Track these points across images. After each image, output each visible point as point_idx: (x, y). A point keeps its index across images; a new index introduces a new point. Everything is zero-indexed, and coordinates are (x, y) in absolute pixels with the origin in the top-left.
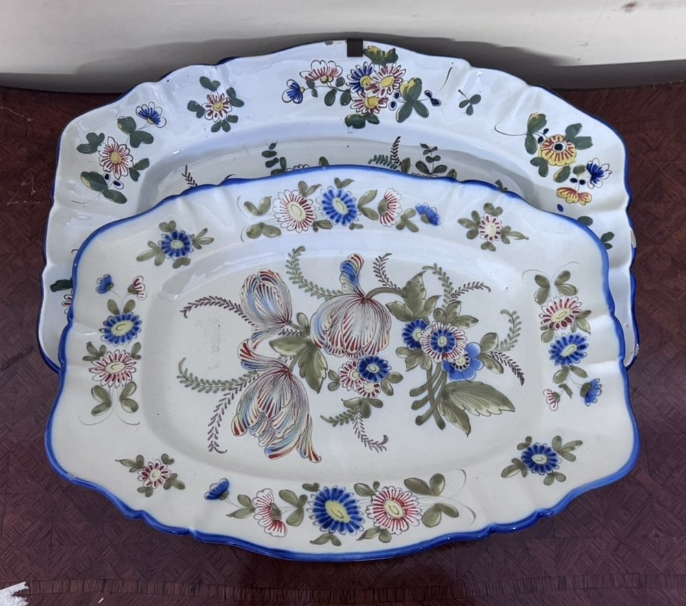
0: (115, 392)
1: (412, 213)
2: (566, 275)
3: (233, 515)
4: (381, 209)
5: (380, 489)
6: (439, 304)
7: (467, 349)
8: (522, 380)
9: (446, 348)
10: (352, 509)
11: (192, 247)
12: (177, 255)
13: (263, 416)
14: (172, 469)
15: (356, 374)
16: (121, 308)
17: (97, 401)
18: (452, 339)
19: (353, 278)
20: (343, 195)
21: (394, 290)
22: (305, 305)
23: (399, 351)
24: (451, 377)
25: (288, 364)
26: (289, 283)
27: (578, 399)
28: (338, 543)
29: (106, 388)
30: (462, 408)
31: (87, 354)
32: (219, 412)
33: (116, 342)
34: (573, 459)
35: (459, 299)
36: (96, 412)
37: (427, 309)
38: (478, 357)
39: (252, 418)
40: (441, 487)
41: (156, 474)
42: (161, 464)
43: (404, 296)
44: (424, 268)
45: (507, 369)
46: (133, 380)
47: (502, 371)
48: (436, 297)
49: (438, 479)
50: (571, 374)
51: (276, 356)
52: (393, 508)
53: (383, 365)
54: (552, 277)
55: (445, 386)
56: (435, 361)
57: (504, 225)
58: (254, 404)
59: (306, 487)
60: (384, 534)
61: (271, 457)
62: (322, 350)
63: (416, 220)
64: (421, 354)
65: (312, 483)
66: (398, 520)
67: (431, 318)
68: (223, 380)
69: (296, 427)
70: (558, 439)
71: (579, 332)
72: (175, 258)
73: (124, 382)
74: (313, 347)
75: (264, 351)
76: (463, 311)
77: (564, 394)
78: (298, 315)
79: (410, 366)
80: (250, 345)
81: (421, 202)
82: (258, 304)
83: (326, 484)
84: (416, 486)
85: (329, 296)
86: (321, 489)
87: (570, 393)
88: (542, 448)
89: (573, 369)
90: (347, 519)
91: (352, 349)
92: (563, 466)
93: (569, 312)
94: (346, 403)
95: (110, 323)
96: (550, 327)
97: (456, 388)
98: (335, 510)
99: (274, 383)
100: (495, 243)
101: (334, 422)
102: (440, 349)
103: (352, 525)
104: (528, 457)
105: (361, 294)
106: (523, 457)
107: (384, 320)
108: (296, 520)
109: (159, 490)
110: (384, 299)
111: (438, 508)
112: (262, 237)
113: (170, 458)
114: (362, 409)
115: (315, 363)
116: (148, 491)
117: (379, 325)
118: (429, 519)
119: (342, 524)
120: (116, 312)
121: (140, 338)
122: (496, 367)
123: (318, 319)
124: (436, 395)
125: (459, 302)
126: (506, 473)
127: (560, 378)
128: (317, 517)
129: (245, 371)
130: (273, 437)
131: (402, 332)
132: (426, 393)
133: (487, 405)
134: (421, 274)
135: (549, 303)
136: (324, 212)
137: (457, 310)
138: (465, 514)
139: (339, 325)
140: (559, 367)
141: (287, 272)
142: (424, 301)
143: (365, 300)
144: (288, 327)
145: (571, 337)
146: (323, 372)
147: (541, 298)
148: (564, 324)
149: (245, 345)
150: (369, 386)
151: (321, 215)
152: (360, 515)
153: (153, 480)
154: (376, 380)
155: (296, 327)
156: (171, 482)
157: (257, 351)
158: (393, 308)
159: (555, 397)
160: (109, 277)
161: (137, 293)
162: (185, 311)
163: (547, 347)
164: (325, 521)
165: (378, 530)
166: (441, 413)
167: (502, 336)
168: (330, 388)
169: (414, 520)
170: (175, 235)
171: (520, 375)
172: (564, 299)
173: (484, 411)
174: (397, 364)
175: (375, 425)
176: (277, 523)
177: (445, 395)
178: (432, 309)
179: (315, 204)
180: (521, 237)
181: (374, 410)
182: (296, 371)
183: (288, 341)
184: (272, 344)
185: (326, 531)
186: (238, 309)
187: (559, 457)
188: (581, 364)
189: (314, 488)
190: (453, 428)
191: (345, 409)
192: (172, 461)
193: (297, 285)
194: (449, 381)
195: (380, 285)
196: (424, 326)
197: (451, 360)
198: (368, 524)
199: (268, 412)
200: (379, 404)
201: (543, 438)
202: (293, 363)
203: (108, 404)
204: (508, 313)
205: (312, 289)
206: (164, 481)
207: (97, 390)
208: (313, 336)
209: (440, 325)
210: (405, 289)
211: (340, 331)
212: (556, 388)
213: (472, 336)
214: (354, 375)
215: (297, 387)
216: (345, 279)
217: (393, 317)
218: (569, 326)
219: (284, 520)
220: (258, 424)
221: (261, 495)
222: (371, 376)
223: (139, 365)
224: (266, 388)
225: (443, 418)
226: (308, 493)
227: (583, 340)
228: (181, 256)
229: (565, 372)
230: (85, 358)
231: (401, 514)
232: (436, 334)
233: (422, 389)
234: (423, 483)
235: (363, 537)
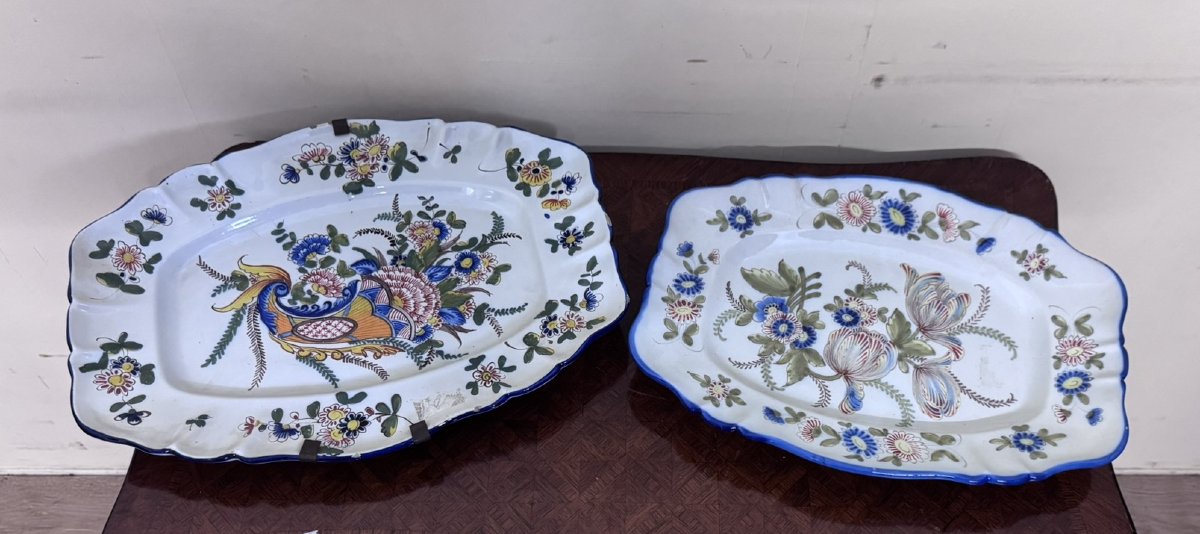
0: (1073, 333)
1: (788, 420)
2: (667, 337)
3: (975, 224)
4: (818, 432)
5: (862, 226)
6: (777, 357)
7: (765, 318)
8: (728, 284)
9: (782, 322)
10: (886, 217)
11: (1012, 439)
12: (1025, 434)
13: (945, 302)
14: (1022, 269)
15: (862, 316)
16: (1075, 398)
17: (1087, 324)
18: (775, 328)
19: (851, 394)
20: (856, 450)
21: (816, 376)
22: (901, 379)
23: (823, 327)
24: (783, 301)
25: (920, 335)
26: (913, 401)
27: (697, 250)
28: (902, 192)
29: (1081, 335)
30: (782, 278)
31: (1101, 359)
32: (981, 313)
33: (1076, 372)
34: (718, 212)
35: (758, 358)
36: (1088, 317)
37: (790, 356)
38: (757, 311)
39: (954, 304)
40: (818, 219)
41: (1034, 264)
42: (1030, 273)
43: (808, 369)
44: (783, 390)
45: (736, 297)
46: (1057, 340)
47: (741, 297)
48: (778, 363)
49: (818, 225)
50: (694, 268)
51: (930, 343)
52: (857, 212)
53: (839, 319)
54: (678, 340)
55: (791, 295)
56: (793, 315)
57: (706, 389)
58: (951, 312)
59: (917, 238)
60: (868, 193)
61: (939, 274)
62: (889, 339)
63: (785, 415)
64: (804, 322)
65: (912, 240)
66: (855, 201)
67: (788, 348)
68: (977, 335)
69: (918, 290)
70: (722, 230)
71: (676, 293)
72: (1028, 432)
73: (1066, 339)
74: (897, 343)
75: (941, 350)
76: (759, 348)
77: (705, 257)
78: (907, 372)
79: (816, 315)
80: (953, 355)
81: (778, 425)
82: (944, 389)
83: (902, 238)
84: (836, 223)
85: (877, 382)
86: (906, 235)
87: (700, 257)
88: (736, 227)
89: (691, 271)
90: (891, 210)
91: (863, 336)
92: (727, 208)
93: (676, 309)
94: (875, 297)
95: (1085, 386)
96: (696, 306)
97: (783, 292)
98: (898, 219)
99: (933, 324)
100: (718, 380)
101: (886, 287)
102: (787, 322)
103: (889, 205)
104: (749, 223)
105: (847, 379)
106: (751, 225)
107: (830, 353)
108: (929, 217)
109: (1032, 250)
110: (827, 371)
111: (824, 203)
112: (940, 435)
113: (1022, 278)
114: (861, 291)
115: (897, 331)
116: (1041, 249)
117: (835, 351)
118: (834, 196)
119: (895, 208)
120: (1080, 396)
121: (1055, 374)
122: (745, 301)
123: (889, 365)
124: (800, 290)
125: (760, 355)
126: (768, 217)
127: (703, 268)
128: (912, 216)
129: (957, 337)
130: (937, 286)
131: (816, 341)
132: (807, 293)
133: (762, 277)
134: (788, 385)
135: (689, 323)
136: (875, 442)
137: (763, 349)
138: (808, 194)
139: (871, 357)
140: (700, 276)
141: (913, 412)
142: (791, 361)
143: (844, 374)
144: (918, 363)
145: (683, 292)
146: (891, 322)
147: (693, 328)
148: (684, 302)
149: (958, 357)
150: (853, 305)
151: (879, 440)
152: (881, 211)
153: (1036, 260)
154: (847, 309)
155: (911, 362)
156: (1022, 257)
157: (946, 350)
158: (819, 361)
159: (712, 258)
160: (1091, 424)
161: (1062, 410)
162: (1012, 399)
163: (703, 293)
164: (907, 212)
165: (871, 198)
166: (799, 277)
167: (732, 322)
168: (886, 310)
169: (844, 199)
170: (1030, 449)
171: (728, 289)
172: (676, 321)
173: (765, 273)
174: (827, 318)
175: (855, 278)
176: (943, 216)
177: (793, 289)
178: (785, 354)
179: (885, 449)
180: (693, 375)
181: (853, 288)
182: (914, 328)
183: (919, 353)
184: (933, 353)
185: (908, 204)
186: (963, 389)
187: (727, 217)
188: (684, 271)
189: (911, 237)
190: (793, 266)
191: (876, 293)
192: (1021, 274)
193: (906, 398)
194: (786, 298)
195: (827, 383)
196: (796, 343)
197: (780, 313)
198: (877, 203)
199: (941, 304)
200: (847, 292)
201: (733, 233)
202: (915, 334)
203: (1078, 324)
204: (720, 337)
205: (891, 391)
206: (1027, 258)
207: (1088, 332)
208: (896, 352)
209: (782, 341)
210: (806, 375)
211: (871, 353)
212: (709, 263)
213: (756, 327)
214: (864, 316)
215: (915, 317)
216: (859, 395)
217: (821, 354)
218: (681, 300)
219: (937, 218)
220: (949, 297)
221: (953, 239)
222: (850, 312)
223: (1054, 352)
224: (941, 321)
225: (798, 273)
226: (916, 233)
227: (675, 286)
228: (1021, 433)
229: (698, 272)
230: (1103, 355)
231: (852, 205)
232: (787, 334)
233: (810, 296)
234: (829, 223)
235: (882, 194)
